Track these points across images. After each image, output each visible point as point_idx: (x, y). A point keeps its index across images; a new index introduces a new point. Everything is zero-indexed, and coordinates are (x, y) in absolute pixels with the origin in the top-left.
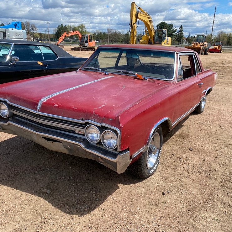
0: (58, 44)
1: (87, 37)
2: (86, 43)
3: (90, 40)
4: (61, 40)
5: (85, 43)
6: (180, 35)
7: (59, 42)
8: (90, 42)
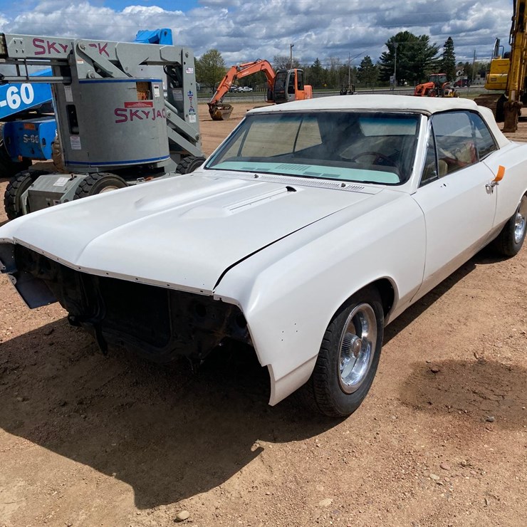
0: (217, 102)
1: (292, 79)
2: (289, 92)
3: (298, 83)
4: (225, 89)
5: (288, 95)
6: (449, 60)
7: (218, 97)
8: (299, 89)
